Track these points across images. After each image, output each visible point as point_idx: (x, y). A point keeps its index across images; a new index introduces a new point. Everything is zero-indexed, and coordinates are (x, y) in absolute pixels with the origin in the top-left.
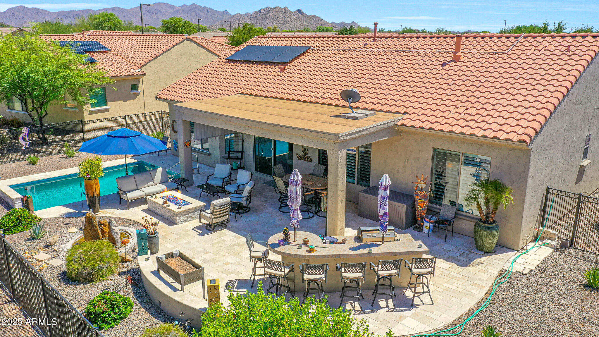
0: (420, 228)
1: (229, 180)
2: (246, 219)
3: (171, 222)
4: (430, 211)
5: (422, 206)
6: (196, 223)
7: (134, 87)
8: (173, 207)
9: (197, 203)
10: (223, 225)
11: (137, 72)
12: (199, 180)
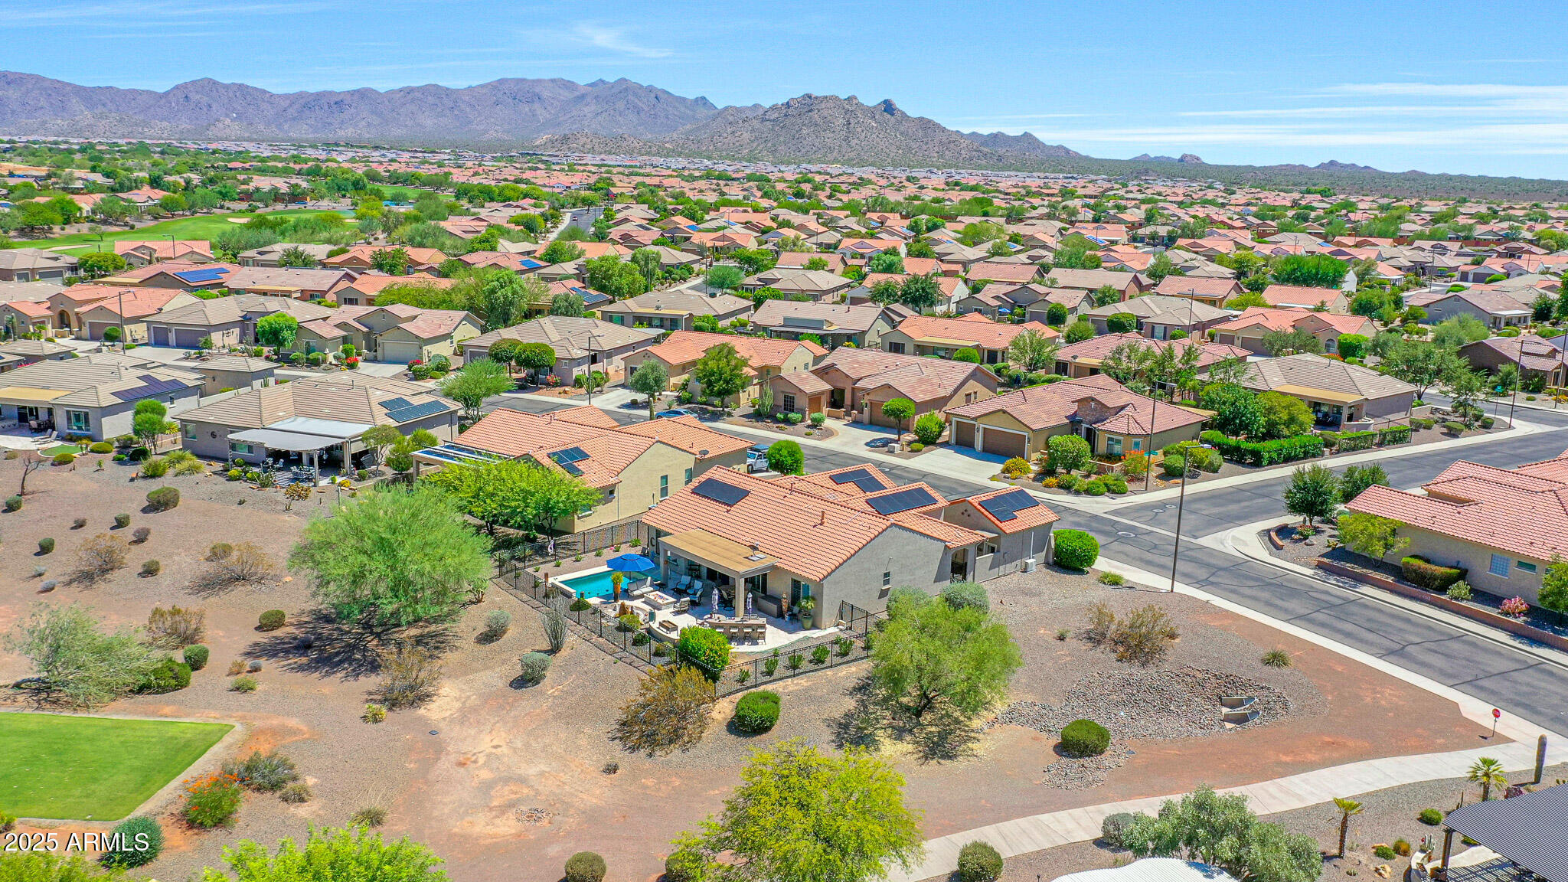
0: (783, 618)
1: (690, 586)
2: (697, 608)
3: (659, 609)
4: (789, 609)
5: (785, 607)
6: (672, 610)
7: (612, 492)
8: (660, 601)
9: (672, 600)
10: (685, 612)
11: (613, 480)
12: (671, 585)
